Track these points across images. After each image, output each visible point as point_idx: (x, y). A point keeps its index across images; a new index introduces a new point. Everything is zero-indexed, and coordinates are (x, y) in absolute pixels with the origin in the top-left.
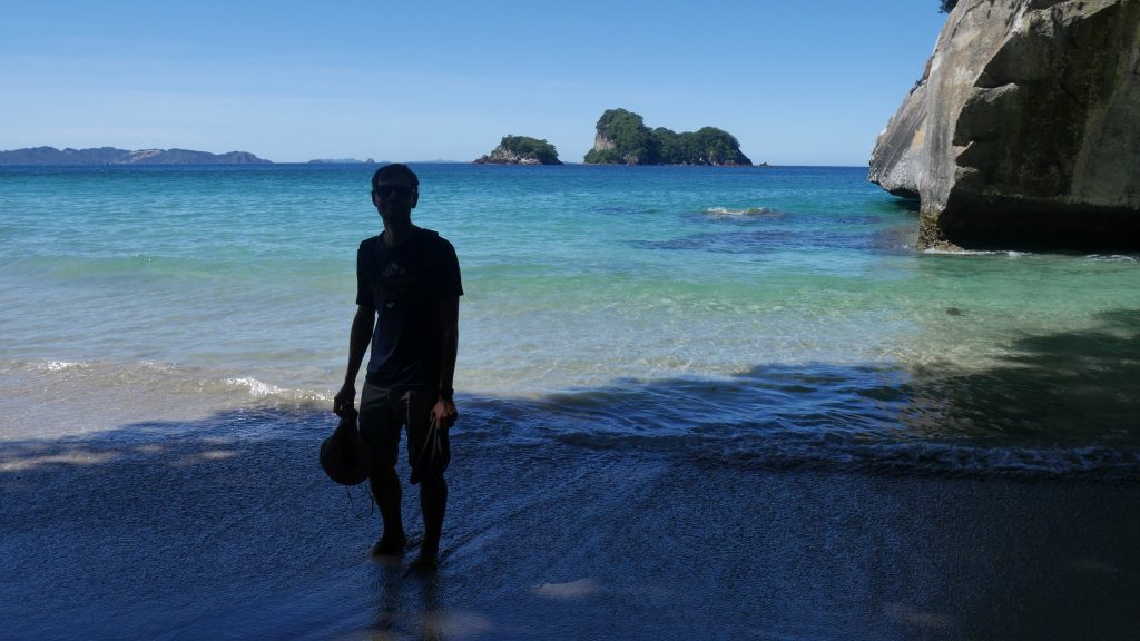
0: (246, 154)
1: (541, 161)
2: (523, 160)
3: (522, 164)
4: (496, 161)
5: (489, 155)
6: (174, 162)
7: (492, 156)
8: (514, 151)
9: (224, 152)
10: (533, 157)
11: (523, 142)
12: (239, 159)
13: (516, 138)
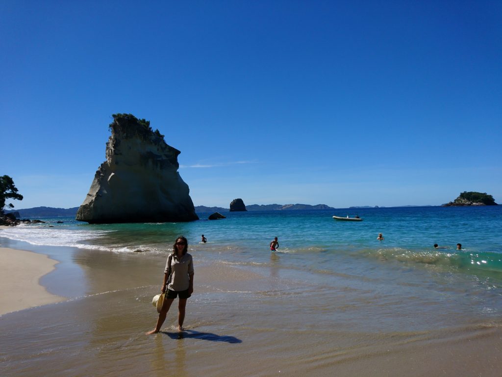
0: (324, 205)
1: (485, 203)
2: (474, 204)
3: (474, 206)
4: (457, 205)
5: (453, 201)
6: (297, 209)
7: (455, 202)
8: (468, 199)
9: (316, 205)
10: (480, 202)
11: (473, 194)
12: (321, 207)
13: (469, 193)
